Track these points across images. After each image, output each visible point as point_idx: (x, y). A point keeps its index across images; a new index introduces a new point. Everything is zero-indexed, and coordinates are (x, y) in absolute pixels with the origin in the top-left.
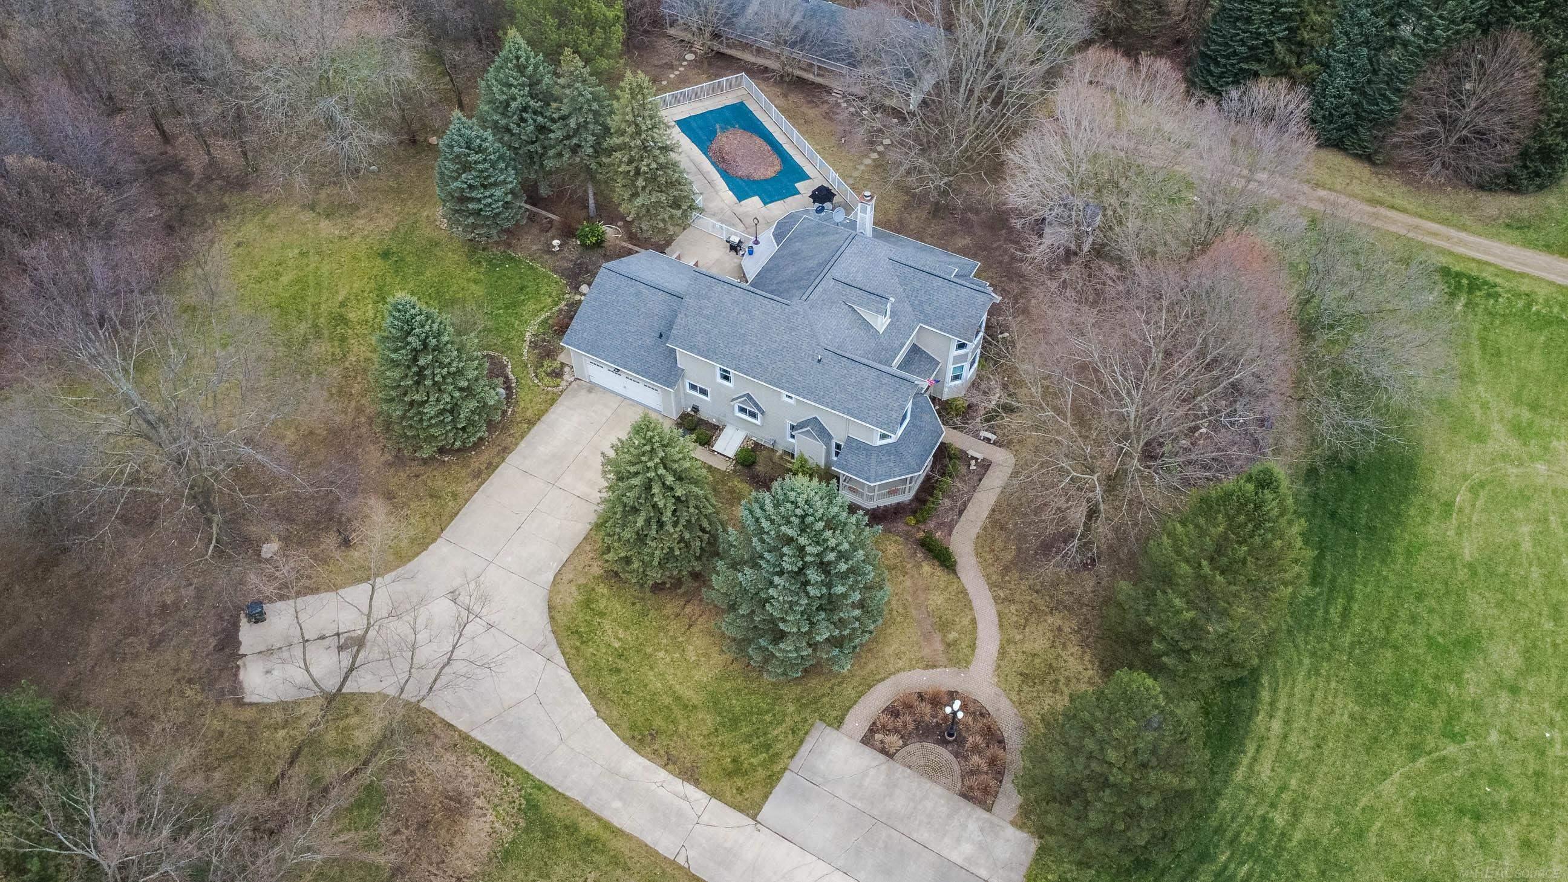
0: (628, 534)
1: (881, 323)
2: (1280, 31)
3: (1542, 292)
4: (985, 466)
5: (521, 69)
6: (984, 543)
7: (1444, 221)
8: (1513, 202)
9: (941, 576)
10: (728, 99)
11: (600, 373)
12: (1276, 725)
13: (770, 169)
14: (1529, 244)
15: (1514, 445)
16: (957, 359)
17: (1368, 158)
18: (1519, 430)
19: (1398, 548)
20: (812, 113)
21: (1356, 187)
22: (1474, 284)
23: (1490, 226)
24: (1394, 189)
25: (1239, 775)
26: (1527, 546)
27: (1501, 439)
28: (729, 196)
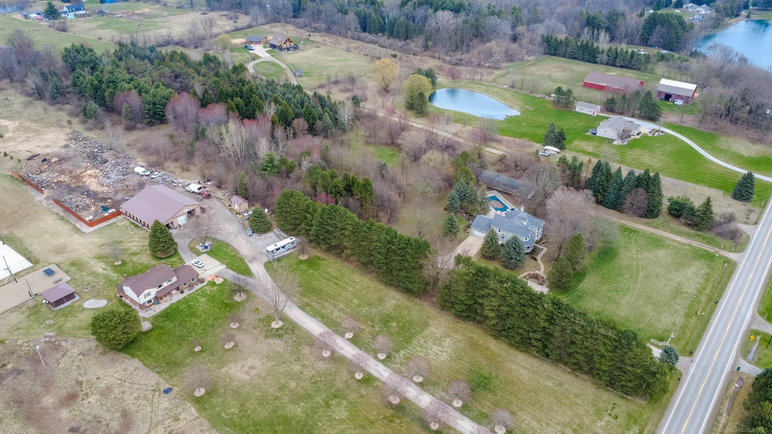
0: (488, 246)
1: (525, 224)
2: (600, 187)
3: (648, 233)
4: (542, 249)
5: (462, 185)
6: (542, 258)
7: (633, 222)
8: (647, 220)
9: (535, 261)
10: (493, 195)
11: (476, 233)
12: (588, 281)
13: (502, 207)
14: (649, 226)
15: (636, 253)
16: (538, 232)
17: (619, 211)
18: (637, 251)
19: (612, 264)
20: (509, 198)
21: (617, 216)
22: (635, 231)
23: (642, 223)
24: (624, 216)
25: (581, 285)
26: (634, 265)
27: (634, 251)
28: (494, 210)
